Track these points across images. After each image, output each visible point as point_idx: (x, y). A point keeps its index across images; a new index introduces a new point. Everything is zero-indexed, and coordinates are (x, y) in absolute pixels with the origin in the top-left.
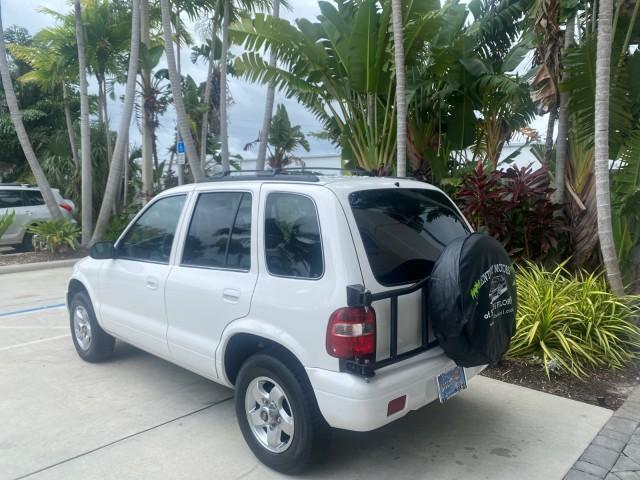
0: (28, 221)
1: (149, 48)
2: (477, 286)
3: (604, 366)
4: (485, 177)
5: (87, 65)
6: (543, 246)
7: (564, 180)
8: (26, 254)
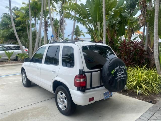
0: (17, 53)
1: (46, 11)
2: (113, 71)
3: (154, 93)
4: (126, 43)
5: (32, 16)
6: (141, 61)
7: (148, 44)
8: (16, 61)
